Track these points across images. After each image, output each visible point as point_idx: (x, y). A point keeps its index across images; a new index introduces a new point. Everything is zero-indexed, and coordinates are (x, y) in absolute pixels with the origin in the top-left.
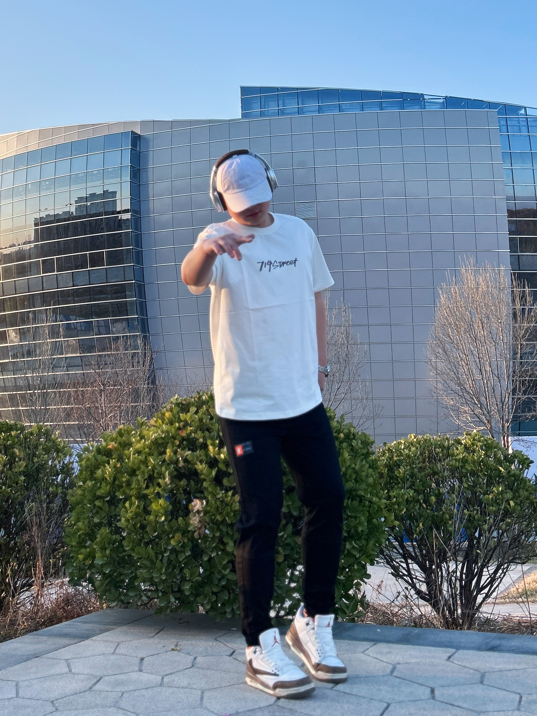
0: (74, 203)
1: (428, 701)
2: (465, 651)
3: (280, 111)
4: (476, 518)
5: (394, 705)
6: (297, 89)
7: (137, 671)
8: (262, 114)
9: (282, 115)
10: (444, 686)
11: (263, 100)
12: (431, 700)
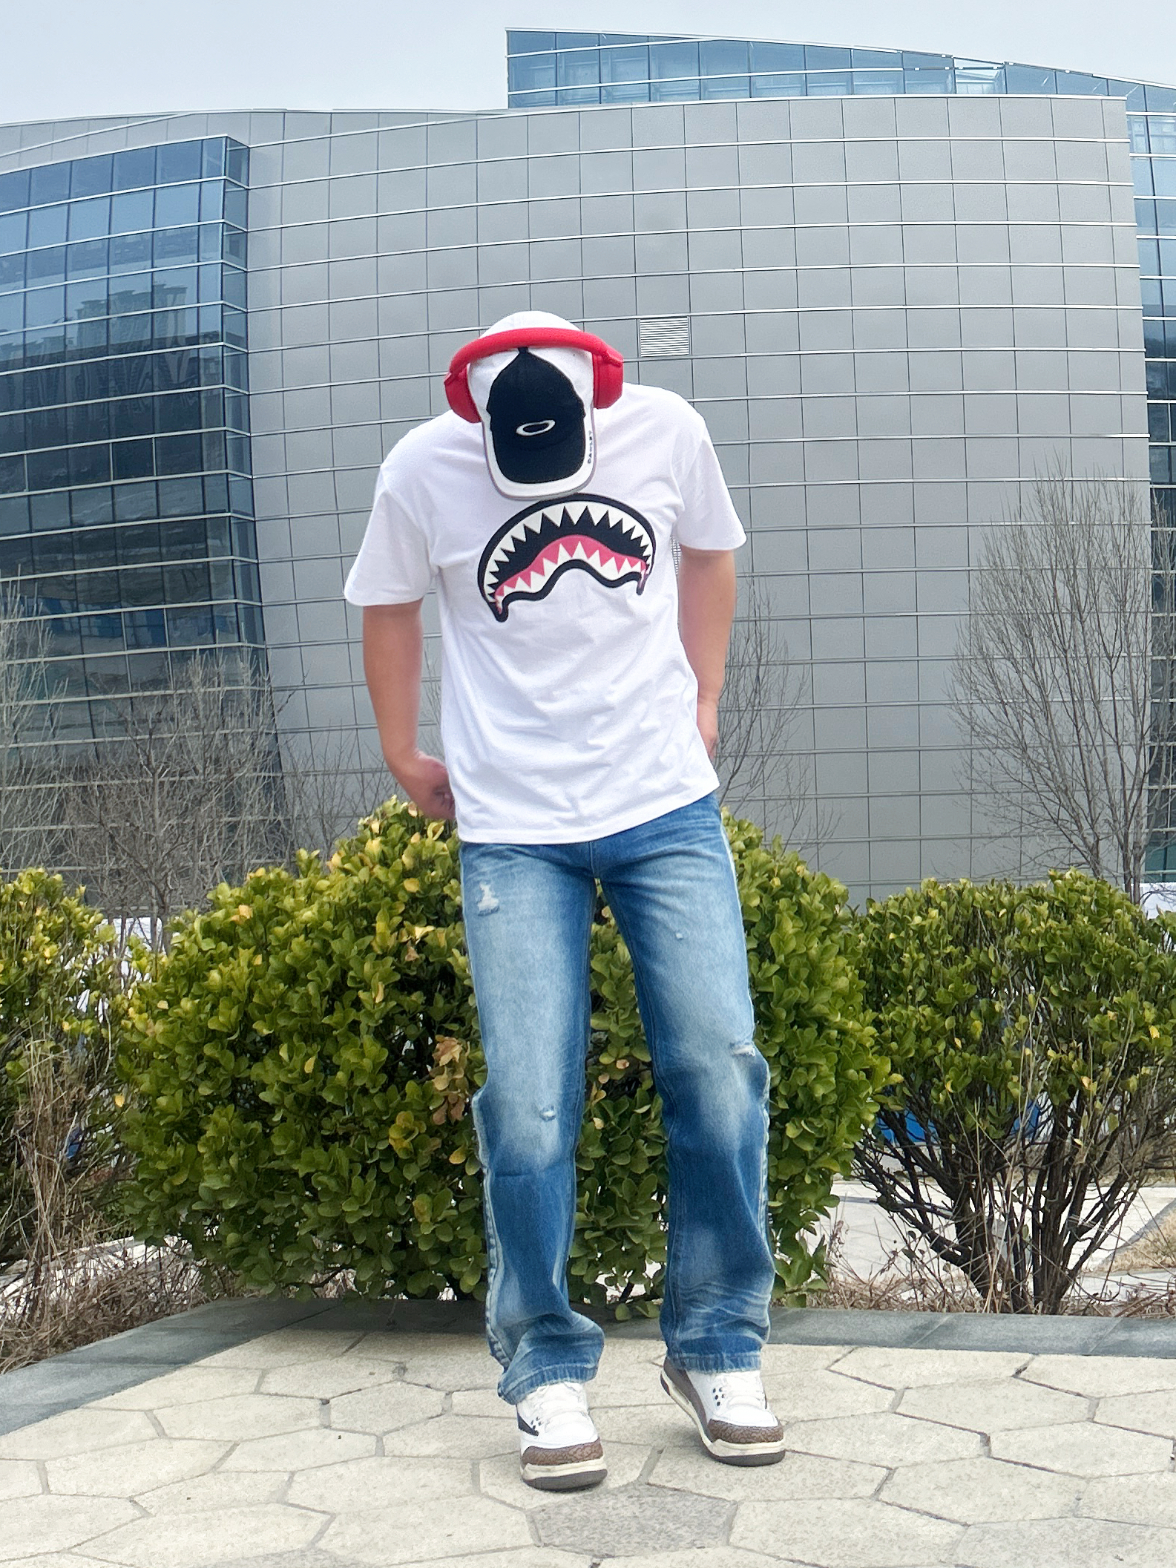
0: (76, 316)
1: (978, 1462)
2: (1053, 1357)
3: (603, 92)
4: (1074, 1066)
5: (901, 1470)
6: (648, 38)
7: (317, 1428)
8: (558, 99)
9: (608, 102)
10: (1009, 1430)
11: (562, 64)
12: (984, 1459)
